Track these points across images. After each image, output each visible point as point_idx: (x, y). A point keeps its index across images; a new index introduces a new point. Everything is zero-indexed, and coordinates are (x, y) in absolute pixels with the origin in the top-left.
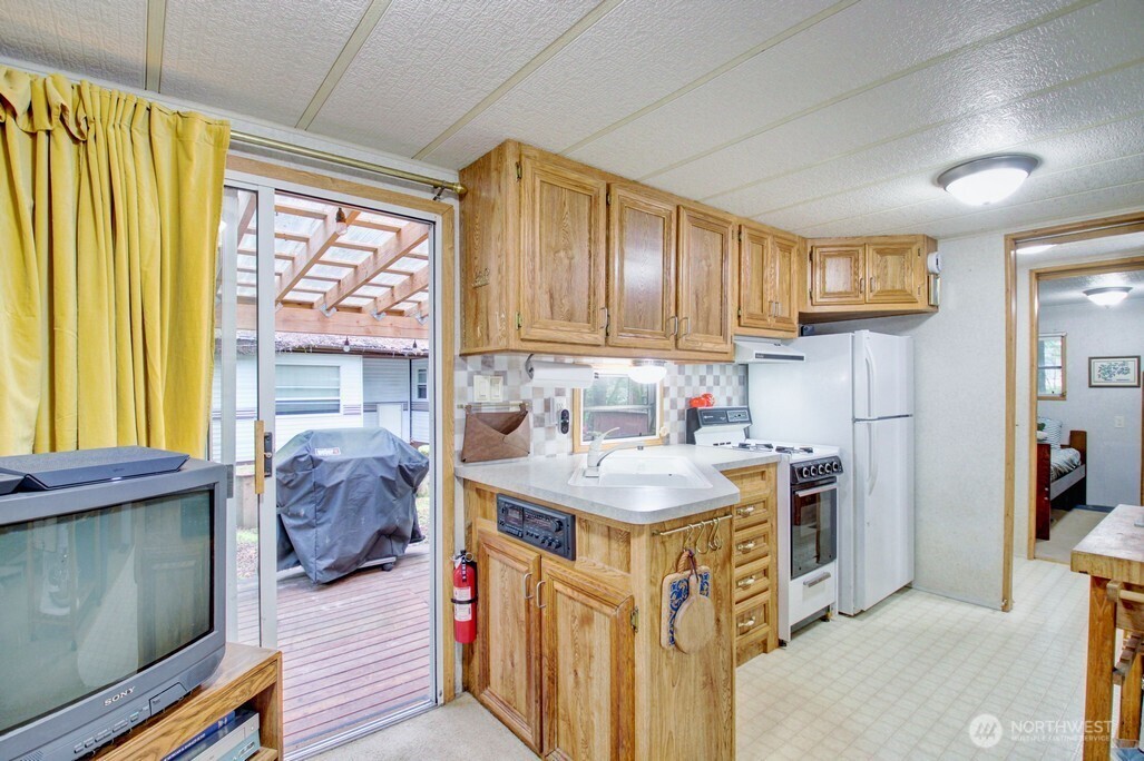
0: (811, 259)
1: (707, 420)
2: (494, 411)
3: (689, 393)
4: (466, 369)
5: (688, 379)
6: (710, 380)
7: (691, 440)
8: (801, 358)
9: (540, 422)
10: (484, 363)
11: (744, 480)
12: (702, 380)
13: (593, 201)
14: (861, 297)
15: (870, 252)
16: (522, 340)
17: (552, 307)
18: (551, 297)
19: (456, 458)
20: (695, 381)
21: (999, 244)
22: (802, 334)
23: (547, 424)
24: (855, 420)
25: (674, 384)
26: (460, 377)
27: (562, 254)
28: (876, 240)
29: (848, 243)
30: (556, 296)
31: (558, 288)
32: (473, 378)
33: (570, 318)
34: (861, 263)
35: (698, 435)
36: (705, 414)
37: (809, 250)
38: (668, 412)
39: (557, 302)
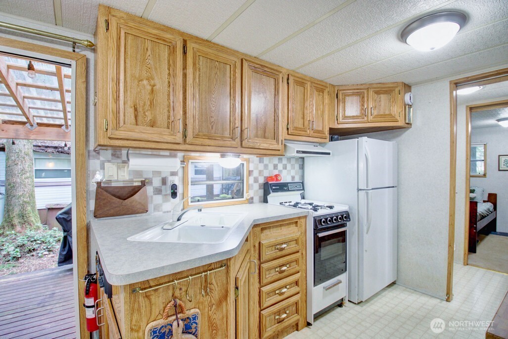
0: (337, 97)
1: (274, 189)
2: (122, 185)
3: (267, 174)
4: (99, 159)
5: (266, 166)
6: (280, 167)
7: (265, 201)
8: (329, 154)
9: (158, 191)
10: (113, 155)
11: (282, 228)
12: (275, 167)
13: (172, 50)
14: (366, 118)
15: (371, 93)
16: (110, 138)
17: (136, 117)
18: (136, 110)
19: (92, 215)
20: (271, 167)
21: (446, 85)
22: (332, 139)
23: (164, 193)
24: (359, 190)
25: (257, 168)
26: (94, 163)
27: (145, 82)
28: (375, 86)
29: (359, 87)
30: (140, 109)
31: (141, 104)
32: (104, 164)
33: (153, 124)
34: (366, 99)
35: (269, 198)
36: (273, 186)
37: (336, 92)
38: (252, 185)
39: (140, 114)
